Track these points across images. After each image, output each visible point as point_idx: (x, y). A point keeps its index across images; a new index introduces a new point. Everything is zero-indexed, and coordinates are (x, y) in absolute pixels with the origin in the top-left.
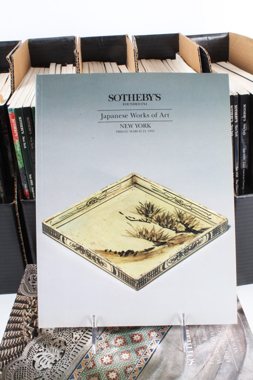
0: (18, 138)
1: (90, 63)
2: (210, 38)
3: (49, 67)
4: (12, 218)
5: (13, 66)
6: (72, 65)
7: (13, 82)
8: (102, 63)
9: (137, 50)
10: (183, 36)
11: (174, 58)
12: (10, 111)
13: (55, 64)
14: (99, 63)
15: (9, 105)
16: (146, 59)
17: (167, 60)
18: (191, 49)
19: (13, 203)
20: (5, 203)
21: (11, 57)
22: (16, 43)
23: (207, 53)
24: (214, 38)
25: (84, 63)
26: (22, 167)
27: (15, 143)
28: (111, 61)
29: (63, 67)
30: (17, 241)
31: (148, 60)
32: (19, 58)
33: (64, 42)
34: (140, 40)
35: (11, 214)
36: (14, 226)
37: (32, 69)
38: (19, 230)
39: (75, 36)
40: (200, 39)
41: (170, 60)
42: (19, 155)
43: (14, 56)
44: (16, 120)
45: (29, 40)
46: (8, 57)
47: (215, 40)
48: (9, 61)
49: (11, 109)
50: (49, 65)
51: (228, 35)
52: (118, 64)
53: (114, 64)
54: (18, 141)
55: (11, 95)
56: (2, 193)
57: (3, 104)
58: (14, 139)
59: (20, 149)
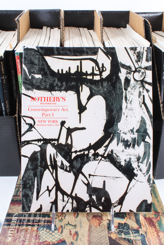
0: (21, 72)
1: (70, 28)
2: (151, 15)
3: (42, 29)
4: (14, 126)
5: (19, 26)
6: (57, 28)
7: (19, 36)
8: (78, 28)
9: (102, 19)
10: (132, 13)
11: (125, 27)
12: (16, 54)
13: (46, 27)
14: (75, 28)
15: (15, 51)
16: (107, 27)
17: (121, 28)
18: (138, 22)
19: (15, 116)
20: (10, 116)
21: (18, 20)
22: (21, 11)
23: (149, 23)
25: (65, 27)
27: (18, 76)
28: (84, 27)
29: (51, 29)
30: (16, 142)
31: (108, 28)
32: (23, 21)
33: (53, 13)
34: (104, 14)
35: (13, 123)
36: (15, 131)
37: (31, 29)
38: (18, 134)
39: (60, 9)
40: (144, 15)
41: (123, 28)
42: (20, 84)
43: (20, 19)
44: (20, 60)
45: (30, 10)
46: (16, 19)
47: (154, 16)
48: (17, 22)
49: (17, 53)
50: (43, 28)
51: (163, 14)
52: (88, 29)
53: (86, 29)
54: (21, 75)
55: (17, 45)
56: (8, 109)
57: (12, 50)
58: (18, 73)
59: (21, 81)
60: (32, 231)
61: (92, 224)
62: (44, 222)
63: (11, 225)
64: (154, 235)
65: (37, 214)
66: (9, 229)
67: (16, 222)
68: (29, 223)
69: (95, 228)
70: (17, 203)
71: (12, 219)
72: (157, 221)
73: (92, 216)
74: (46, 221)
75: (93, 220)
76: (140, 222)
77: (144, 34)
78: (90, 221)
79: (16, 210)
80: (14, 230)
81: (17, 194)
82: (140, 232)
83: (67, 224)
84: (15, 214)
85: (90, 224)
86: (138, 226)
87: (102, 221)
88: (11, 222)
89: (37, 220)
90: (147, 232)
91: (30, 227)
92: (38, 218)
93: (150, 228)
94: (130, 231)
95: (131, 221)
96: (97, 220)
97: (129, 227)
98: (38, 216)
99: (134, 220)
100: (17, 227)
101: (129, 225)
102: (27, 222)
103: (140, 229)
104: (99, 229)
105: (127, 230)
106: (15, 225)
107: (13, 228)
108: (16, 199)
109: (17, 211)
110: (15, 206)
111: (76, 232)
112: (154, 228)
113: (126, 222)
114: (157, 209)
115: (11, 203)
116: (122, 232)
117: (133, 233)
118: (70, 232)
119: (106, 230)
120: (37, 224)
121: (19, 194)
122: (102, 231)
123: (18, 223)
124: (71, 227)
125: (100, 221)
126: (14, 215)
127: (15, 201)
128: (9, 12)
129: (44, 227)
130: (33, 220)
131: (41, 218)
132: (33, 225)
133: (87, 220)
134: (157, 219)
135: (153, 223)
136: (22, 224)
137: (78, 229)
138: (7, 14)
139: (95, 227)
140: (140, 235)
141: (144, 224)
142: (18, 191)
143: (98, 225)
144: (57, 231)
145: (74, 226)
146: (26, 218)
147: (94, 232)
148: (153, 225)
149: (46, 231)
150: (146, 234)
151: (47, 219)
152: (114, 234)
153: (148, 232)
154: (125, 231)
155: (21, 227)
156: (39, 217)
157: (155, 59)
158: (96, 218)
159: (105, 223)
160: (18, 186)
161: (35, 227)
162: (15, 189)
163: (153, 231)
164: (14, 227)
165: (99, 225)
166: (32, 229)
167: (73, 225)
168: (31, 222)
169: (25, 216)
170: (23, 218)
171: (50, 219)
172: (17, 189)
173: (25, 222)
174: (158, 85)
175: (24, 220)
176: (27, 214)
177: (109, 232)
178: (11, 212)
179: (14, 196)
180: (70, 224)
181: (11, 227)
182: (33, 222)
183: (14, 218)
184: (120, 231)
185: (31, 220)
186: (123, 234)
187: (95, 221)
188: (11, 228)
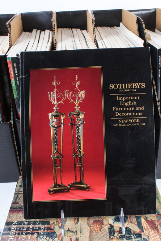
0: (14, 77)
1: (62, 29)
2: (144, 12)
4: (9, 132)
7: (10, 40)
8: (70, 29)
9: (94, 19)
10: (125, 11)
11: (118, 26)
12: (8, 59)
14: (68, 29)
15: (7, 55)
17: (114, 27)
18: (131, 20)
19: (10, 122)
20: (5, 122)
21: (9, 24)
22: (13, 15)
23: (142, 21)
25: (58, 29)
26: (17, 98)
27: (11, 81)
28: (76, 27)
30: (13, 148)
31: (101, 27)
32: (15, 25)
33: (45, 15)
34: (96, 13)
35: (9, 129)
36: (11, 137)
37: (24, 33)
38: (14, 140)
39: (52, 11)
40: (137, 13)
41: (116, 27)
42: (14, 89)
43: (11, 23)
44: (12, 65)
45: (22, 13)
46: (7, 23)
47: (147, 13)
48: (8, 26)
49: (9, 58)
51: (156, 10)
52: (81, 30)
53: (79, 30)
54: (14, 80)
55: (9, 49)
57: (4, 55)
58: (11, 78)
59: (15, 85)
60: (32, 239)
61: (93, 230)
62: (44, 230)
63: (10, 234)
64: (157, 239)
65: (36, 221)
66: (8, 238)
67: (15, 230)
68: (29, 232)
69: (96, 234)
70: (16, 211)
71: (11, 228)
72: (160, 224)
73: (92, 221)
74: (46, 229)
75: (94, 225)
76: (142, 226)
77: (137, 32)
78: (91, 226)
79: (15, 217)
80: (14, 239)
81: (16, 201)
82: (142, 236)
83: (67, 231)
84: (14, 222)
85: (91, 230)
86: (140, 230)
87: (103, 226)
88: (10, 231)
89: (37, 228)
90: (149, 236)
91: (29, 236)
92: (37, 226)
93: (153, 231)
94: (132, 236)
95: (133, 225)
96: (97, 225)
97: (130, 232)
98: (37, 223)
99: (135, 224)
100: (17, 236)
101: (130, 229)
102: (26, 230)
103: (142, 234)
104: (100, 234)
105: (129, 234)
106: (14, 234)
107: (12, 238)
108: (15, 206)
109: (16, 219)
110: (14, 213)
111: (76, 239)
112: (156, 232)
113: (128, 226)
114: (159, 211)
115: (10, 211)
116: (124, 237)
117: (135, 238)
118: (71, 239)
119: (108, 236)
120: (37, 232)
121: (18, 201)
122: (103, 236)
123: (18, 232)
124: (71, 234)
125: (101, 226)
126: (13, 224)
127: (14, 209)
128: (1, 16)
129: (43, 234)
130: (33, 228)
131: (40, 225)
132: (33, 234)
133: (88, 226)
134: (160, 222)
135: (156, 226)
136: (21, 233)
137: (79, 235)
139: (96, 232)
140: (143, 239)
141: (146, 227)
142: (17, 198)
143: (98, 231)
144: (58, 239)
145: (75, 232)
146: (26, 226)
147: (95, 238)
148: (156, 228)
149: (46, 239)
150: (149, 238)
151: (46, 226)
152: (116, 239)
153: (151, 236)
154: (127, 236)
155: (20, 235)
156: (39, 224)
158: (97, 223)
159: (106, 228)
160: (17, 193)
161: (35, 236)
162: (14, 196)
163: (155, 234)
164: (13, 236)
165: (100, 230)
166: (31, 237)
167: (73, 232)
168: (31, 230)
169: (24, 224)
170: (22, 226)
171: (49, 225)
172: (16, 196)
173: (25, 230)
174: (154, 84)
175: (23, 228)
176: (27, 221)
177: (111, 238)
178: (9, 220)
179: (13, 203)
180: (70, 230)
181: (10, 236)
182: (33, 230)
183: (13, 226)
184: (121, 235)
185: (31, 228)
186: (124, 239)
187: (95, 226)
188: (10, 238)
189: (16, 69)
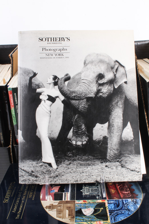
0: (14, 106)
4: (8, 156)
5: (13, 61)
12: (9, 89)
15: (8, 86)
19: (9, 147)
20: (4, 147)
21: (11, 56)
24: (141, 43)
26: (16, 125)
27: (11, 109)
35: (7, 154)
36: (9, 161)
42: (13, 117)
43: (14, 55)
44: (13, 95)
46: (10, 55)
47: (142, 45)
48: (11, 58)
49: (10, 88)
54: (14, 108)
55: (11, 79)
56: (2, 140)
57: (5, 85)
58: (11, 107)
59: (15, 113)
128: (5, 47)
138: (3, 49)
157: (142, 88)
174: (145, 114)
189: (16, 99)
